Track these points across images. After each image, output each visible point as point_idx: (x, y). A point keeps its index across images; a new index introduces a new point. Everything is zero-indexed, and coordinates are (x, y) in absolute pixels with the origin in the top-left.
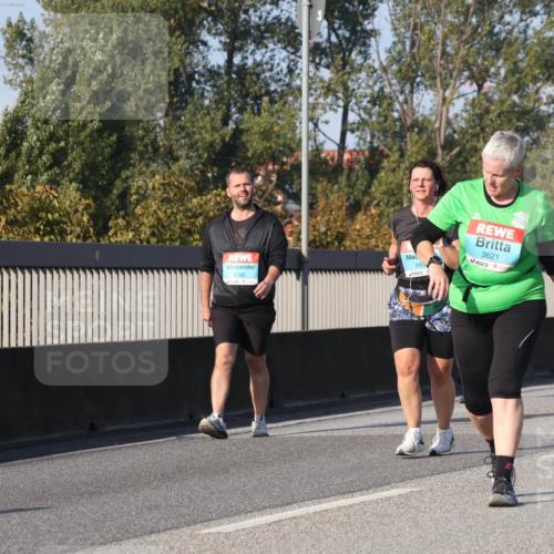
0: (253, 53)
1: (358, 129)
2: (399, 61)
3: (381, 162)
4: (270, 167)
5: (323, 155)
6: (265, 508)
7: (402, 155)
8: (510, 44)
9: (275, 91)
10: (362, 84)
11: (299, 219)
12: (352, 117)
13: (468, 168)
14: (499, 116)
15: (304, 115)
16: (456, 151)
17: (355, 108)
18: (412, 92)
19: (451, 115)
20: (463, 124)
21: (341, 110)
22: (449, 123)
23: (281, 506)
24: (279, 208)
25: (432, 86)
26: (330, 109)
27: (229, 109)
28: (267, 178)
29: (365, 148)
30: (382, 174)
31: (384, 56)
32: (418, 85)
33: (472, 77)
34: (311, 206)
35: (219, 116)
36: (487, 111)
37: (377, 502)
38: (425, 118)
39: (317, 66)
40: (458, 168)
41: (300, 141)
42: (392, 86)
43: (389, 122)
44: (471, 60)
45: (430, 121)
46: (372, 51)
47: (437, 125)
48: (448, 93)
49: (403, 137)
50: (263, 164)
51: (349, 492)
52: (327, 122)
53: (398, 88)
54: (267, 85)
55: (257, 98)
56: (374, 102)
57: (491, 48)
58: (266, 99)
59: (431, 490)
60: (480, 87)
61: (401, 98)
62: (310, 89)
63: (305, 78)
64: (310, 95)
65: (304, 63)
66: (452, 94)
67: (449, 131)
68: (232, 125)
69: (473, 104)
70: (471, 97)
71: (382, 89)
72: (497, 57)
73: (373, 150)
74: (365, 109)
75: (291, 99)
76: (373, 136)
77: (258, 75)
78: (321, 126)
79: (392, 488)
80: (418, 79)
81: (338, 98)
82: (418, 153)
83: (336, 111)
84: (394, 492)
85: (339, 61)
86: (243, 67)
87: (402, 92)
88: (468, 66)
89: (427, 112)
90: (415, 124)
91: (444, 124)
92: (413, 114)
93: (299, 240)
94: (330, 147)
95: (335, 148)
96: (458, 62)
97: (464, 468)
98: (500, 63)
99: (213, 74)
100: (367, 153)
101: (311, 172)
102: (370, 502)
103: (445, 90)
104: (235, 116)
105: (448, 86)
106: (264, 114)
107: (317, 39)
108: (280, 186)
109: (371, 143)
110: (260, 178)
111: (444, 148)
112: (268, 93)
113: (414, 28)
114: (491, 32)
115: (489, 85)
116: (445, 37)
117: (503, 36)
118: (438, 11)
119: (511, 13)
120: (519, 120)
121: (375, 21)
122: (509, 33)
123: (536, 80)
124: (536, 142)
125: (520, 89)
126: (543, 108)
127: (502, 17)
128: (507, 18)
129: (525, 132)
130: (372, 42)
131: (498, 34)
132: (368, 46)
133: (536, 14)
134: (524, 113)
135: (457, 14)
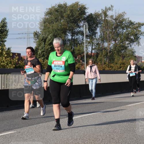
0: (76, 36)
1: (94, 49)
2: (101, 38)
3: (98, 55)
5: (89, 54)
7: (102, 54)
8: (120, 35)
10: (95, 42)
11: (84, 65)
12: (93, 47)
13: (113, 56)
14: (119, 47)
15: (85, 47)
16: (111, 53)
18: (103, 43)
19: (110, 47)
20: (112, 48)
21: (91, 46)
22: (110, 48)
24: (81, 63)
25: (107, 42)
27: (72, 46)
28: (79, 58)
30: (99, 57)
31: (98, 37)
33: (114, 40)
34: (86, 63)
35: (70, 47)
36: (117, 46)
38: (106, 47)
39: (87, 39)
40: (112, 56)
41: (84, 51)
42: (100, 42)
43: (100, 48)
44: (113, 37)
46: (96, 36)
47: (108, 49)
48: (110, 43)
49: (102, 51)
50: (78, 55)
52: (89, 48)
53: (101, 42)
54: (79, 42)
55: (77, 44)
56: (97, 45)
57: (117, 35)
58: (78, 44)
60: (115, 42)
62: (86, 42)
63: (85, 41)
64: (86, 43)
65: (85, 38)
66: (111, 43)
67: (110, 49)
68: (73, 49)
69: (114, 45)
70: (114, 44)
71: (98, 42)
72: (118, 37)
73: (97, 53)
74: (95, 46)
75: (83, 44)
76: (97, 51)
77: (77, 40)
78: (88, 49)
80: (105, 41)
81: (91, 44)
82: (105, 53)
85: (91, 38)
86: (74, 39)
87: (102, 43)
88: (113, 38)
89: (106, 46)
90: (104, 48)
93: (84, 68)
94: (90, 52)
95: (91, 53)
96: (111, 38)
98: (119, 38)
99: (69, 40)
101: (86, 57)
103: (109, 42)
104: (73, 47)
105: (110, 42)
106: (78, 47)
107: (87, 34)
108: (81, 59)
111: (109, 52)
112: (79, 43)
113: (104, 32)
114: (117, 33)
115: (117, 42)
116: (109, 33)
117: (119, 33)
118: (108, 29)
119: (120, 29)
120: (122, 47)
121: (97, 31)
122: (120, 33)
123: (125, 41)
124: (125, 51)
125: (122, 42)
126: (126, 45)
127: (119, 30)
128: (120, 30)
129: (123, 49)
130: (97, 34)
131: (118, 33)
132: (96, 35)
133: (124, 29)
134: (123, 46)
135: (111, 29)
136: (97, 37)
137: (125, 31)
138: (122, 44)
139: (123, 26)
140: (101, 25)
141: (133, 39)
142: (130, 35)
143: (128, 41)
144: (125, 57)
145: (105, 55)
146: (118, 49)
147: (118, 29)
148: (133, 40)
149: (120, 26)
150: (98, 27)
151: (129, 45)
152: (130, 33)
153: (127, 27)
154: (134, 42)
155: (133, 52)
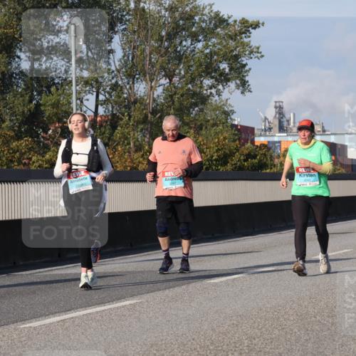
1: (104, 104)
2: (125, 67)
3: (117, 122)
4: (57, 125)
6: (56, 313)
7: (130, 117)
9: (58, 83)
10: (106, 79)
12: (101, 97)
14: (182, 96)
15: (74, 96)
16: (159, 115)
17: (103, 92)
18: (133, 83)
19: (155, 96)
20: (162, 101)
21: (95, 94)
22: (154, 100)
23: (64, 312)
25: (145, 80)
26: (89, 93)
27: (32, 94)
28: (55, 131)
29: (108, 114)
30: (119, 128)
31: (117, 63)
32: (137, 79)
33: (166, 76)
35: (27, 97)
36: (175, 94)
37: (118, 308)
38: (142, 98)
42: (122, 80)
43: (121, 99)
44: (164, 65)
45: (144, 99)
46: (111, 61)
47: (148, 101)
48: (153, 84)
49: (130, 108)
50: (54, 122)
51: (102, 303)
52: (88, 100)
53: (126, 81)
54: (54, 79)
55: (49, 87)
56: (112, 88)
57: (176, 59)
58: (53, 87)
59: (147, 301)
60: (171, 80)
61: (128, 87)
62: (77, 82)
63: (74, 77)
64: (77, 85)
66: (155, 84)
67: (155, 104)
68: (35, 102)
69: (167, 89)
70: (166, 86)
71: (116, 82)
72: (179, 65)
73: (113, 115)
75: (67, 88)
76: (113, 107)
78: (85, 102)
79: (126, 300)
80: (137, 76)
81: (93, 87)
83: (93, 94)
84: (127, 303)
87: (128, 83)
88: (164, 69)
89: (142, 94)
90: (135, 102)
91: (151, 101)
92: (135, 95)
94: (90, 114)
95: (92, 114)
96: (158, 66)
97: (165, 289)
98: (181, 67)
99: (23, 74)
100: (110, 117)
102: (114, 308)
103: (151, 82)
104: (36, 97)
105: (153, 80)
109: (112, 111)
110: (51, 131)
111: (152, 113)
112: (54, 84)
113: (134, 49)
114: (176, 50)
115: (176, 79)
116: (151, 54)
117: (182, 53)
118: (146, 40)
119: (186, 40)
120: (192, 98)
121: (112, 44)
122: (185, 51)
123: (201, 76)
124: (201, 110)
125: (192, 81)
126: (205, 92)
127: (181, 42)
128: (184, 43)
129: (196, 104)
130: (111, 56)
131: (179, 52)
132: (109, 58)
133: (199, 41)
134: (194, 94)
135: (157, 41)
136: (112, 64)
137: (200, 45)
138: (192, 86)
139: (194, 29)
140: (124, 27)
141: (227, 70)
142: (215, 57)
143: (212, 78)
144: (201, 129)
145: (138, 122)
146: (181, 104)
147: (178, 41)
148: (227, 74)
149: (184, 29)
150: (116, 33)
151: (213, 91)
152: (216, 53)
153: (208, 33)
154: (228, 80)
155: (227, 114)
